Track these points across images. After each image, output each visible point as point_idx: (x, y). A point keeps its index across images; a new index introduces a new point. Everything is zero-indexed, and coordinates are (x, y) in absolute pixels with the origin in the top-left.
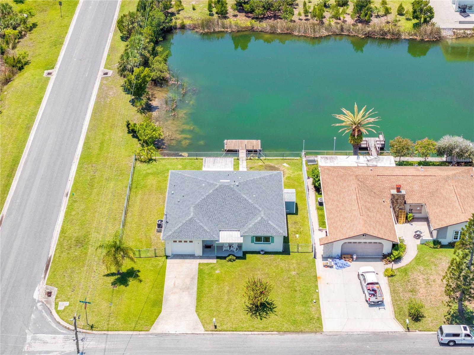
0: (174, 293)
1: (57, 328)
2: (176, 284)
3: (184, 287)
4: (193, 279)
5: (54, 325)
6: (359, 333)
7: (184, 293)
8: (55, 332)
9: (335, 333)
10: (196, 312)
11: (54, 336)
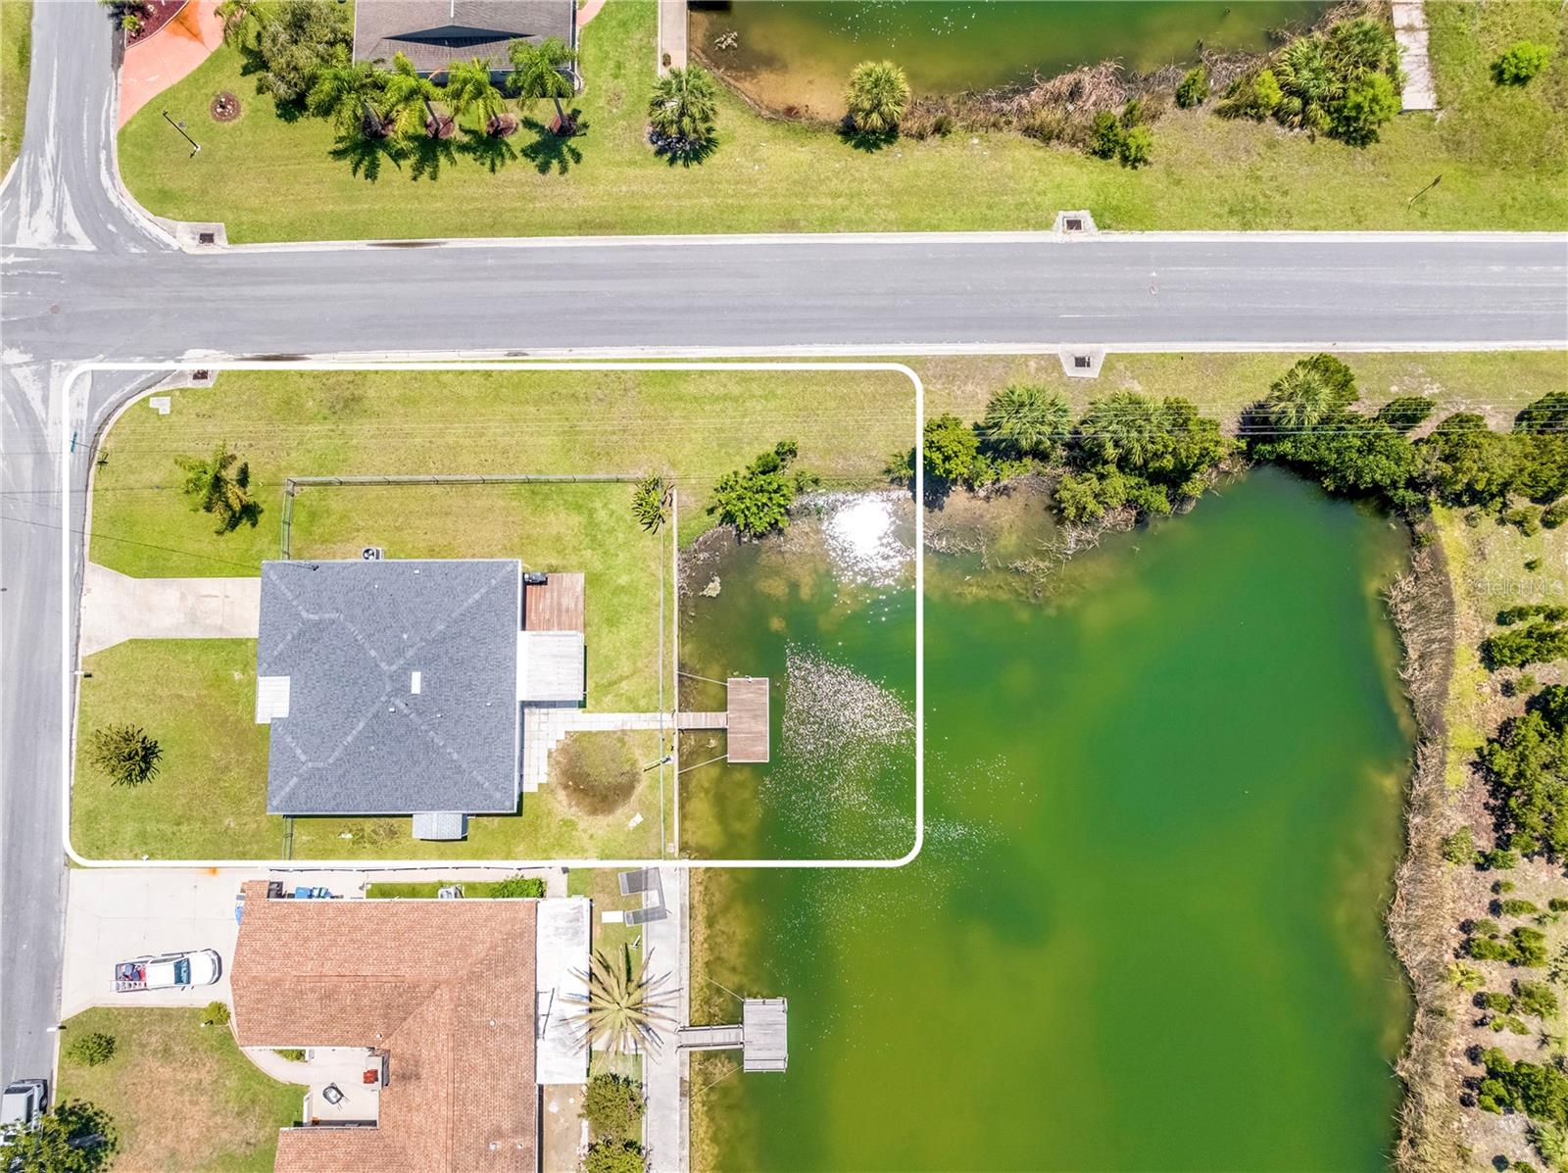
0: (183, 597)
1: (105, 405)
2: (208, 599)
3: (199, 614)
4: (221, 629)
5: (114, 398)
6: (62, 934)
7: (182, 615)
8: (94, 404)
9: (64, 890)
10: (131, 641)
11: (86, 402)
